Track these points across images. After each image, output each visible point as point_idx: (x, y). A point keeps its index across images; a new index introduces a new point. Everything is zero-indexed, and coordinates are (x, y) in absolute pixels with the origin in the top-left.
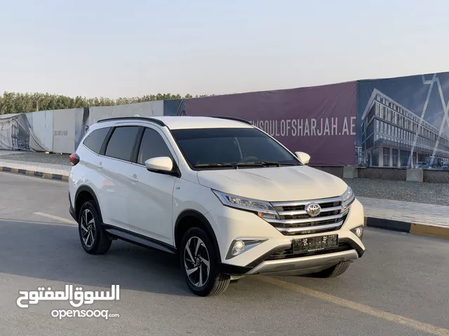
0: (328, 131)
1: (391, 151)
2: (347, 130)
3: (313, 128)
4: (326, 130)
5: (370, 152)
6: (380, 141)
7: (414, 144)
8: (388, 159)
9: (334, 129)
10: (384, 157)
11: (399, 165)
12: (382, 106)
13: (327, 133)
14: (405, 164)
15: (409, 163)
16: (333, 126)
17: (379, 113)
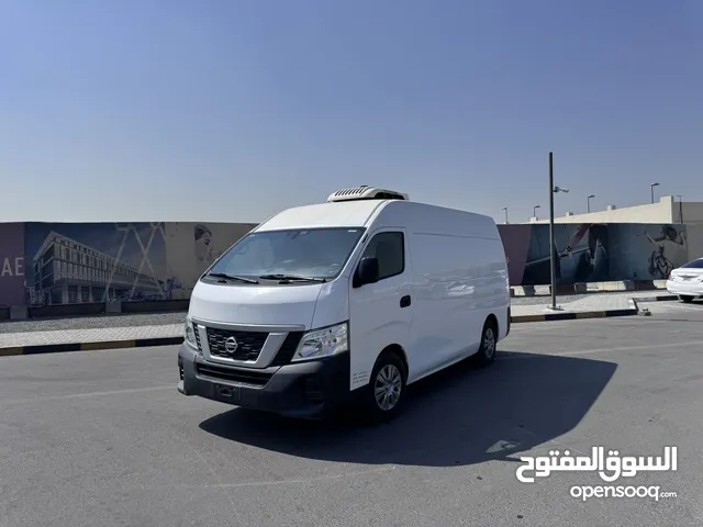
1: (79, 288)
2: (9, 271)
5: (48, 291)
6: (63, 280)
7: (110, 281)
8: (76, 295)
10: (70, 295)
11: (91, 300)
12: (63, 247)
14: (98, 298)
15: (103, 298)
17: (60, 254)
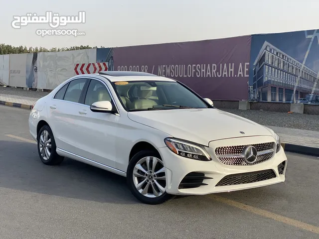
0: (226, 73)
1: (277, 89)
2: (242, 73)
3: (214, 71)
4: (224, 73)
5: (260, 90)
6: (269, 82)
7: (296, 85)
8: (275, 94)
9: (231, 72)
10: (272, 94)
11: (284, 100)
12: (270, 54)
13: (225, 75)
14: (289, 99)
15: (292, 99)
16: (230, 70)
17: (268, 60)
